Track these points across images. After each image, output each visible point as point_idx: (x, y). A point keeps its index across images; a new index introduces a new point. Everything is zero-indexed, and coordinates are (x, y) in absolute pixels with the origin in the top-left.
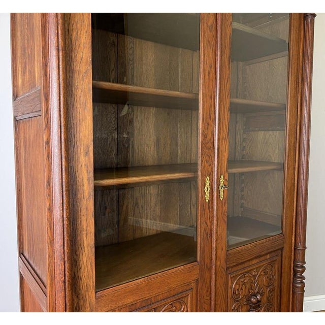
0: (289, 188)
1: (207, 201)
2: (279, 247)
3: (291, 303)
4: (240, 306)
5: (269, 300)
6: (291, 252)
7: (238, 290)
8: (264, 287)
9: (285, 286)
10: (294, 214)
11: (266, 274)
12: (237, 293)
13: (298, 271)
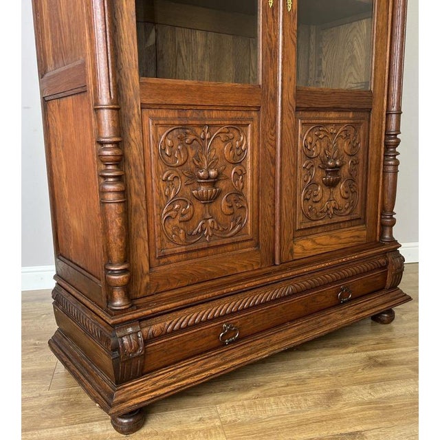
0: (380, 28)
1: (271, 5)
2: (366, 106)
3: (380, 188)
4: (312, 166)
5: (351, 175)
6: (382, 120)
7: (311, 143)
8: (346, 155)
9: (373, 162)
10: (387, 67)
11: (347, 137)
12: (309, 148)
13: (390, 143)
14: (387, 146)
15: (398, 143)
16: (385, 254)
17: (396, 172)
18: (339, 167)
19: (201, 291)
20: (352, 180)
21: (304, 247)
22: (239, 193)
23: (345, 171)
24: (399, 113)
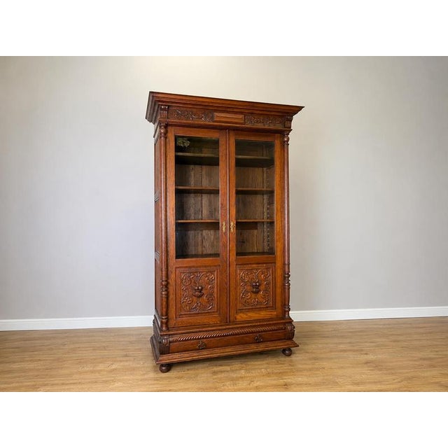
4: (245, 285)
7: (244, 277)
8: (262, 281)
11: (263, 274)
13: (286, 276)
14: (285, 278)
15: (289, 276)
16: (285, 323)
17: (289, 289)
18: (259, 286)
19: (193, 329)
20: (266, 290)
21: (241, 317)
22: (212, 294)
23: (262, 287)
24: (289, 264)
